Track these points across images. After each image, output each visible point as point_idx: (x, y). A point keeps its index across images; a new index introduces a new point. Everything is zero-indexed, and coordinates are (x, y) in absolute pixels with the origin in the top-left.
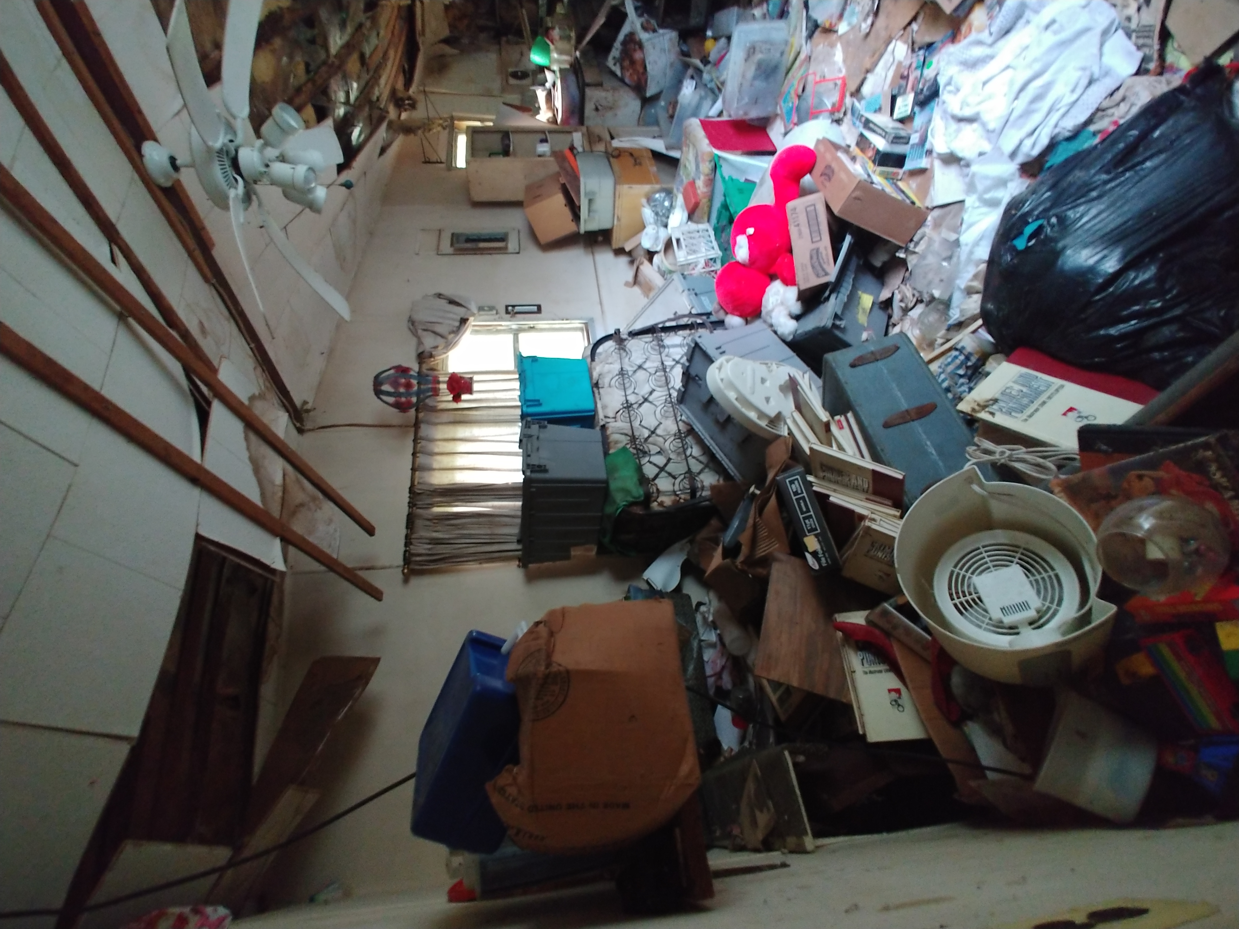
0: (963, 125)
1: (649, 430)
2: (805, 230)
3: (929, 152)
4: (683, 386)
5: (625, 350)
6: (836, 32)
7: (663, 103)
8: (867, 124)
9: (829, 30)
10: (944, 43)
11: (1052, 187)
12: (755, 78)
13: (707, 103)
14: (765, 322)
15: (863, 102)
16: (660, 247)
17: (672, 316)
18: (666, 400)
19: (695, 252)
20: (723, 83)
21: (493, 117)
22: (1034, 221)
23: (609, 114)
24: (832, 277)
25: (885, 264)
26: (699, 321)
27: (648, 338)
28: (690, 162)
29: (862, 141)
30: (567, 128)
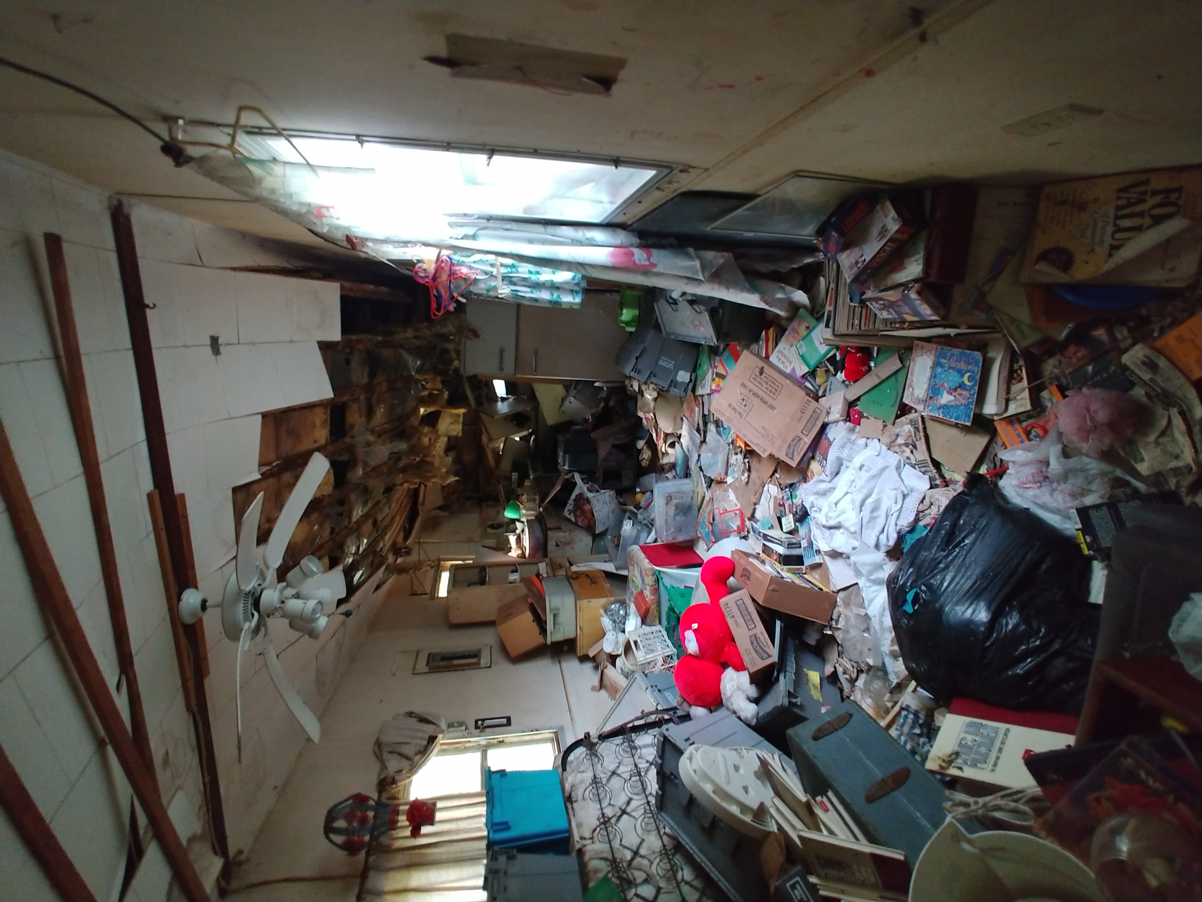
0: (832, 531)
1: (632, 850)
2: (741, 620)
4: (660, 788)
5: (597, 756)
6: (726, 482)
7: (609, 537)
9: (721, 482)
10: (800, 483)
11: (912, 565)
12: (675, 515)
13: (644, 535)
14: (728, 709)
15: (758, 523)
16: (620, 650)
17: (640, 715)
18: (645, 809)
19: (652, 651)
20: (654, 520)
21: (474, 556)
22: (909, 590)
23: (568, 548)
24: (775, 658)
25: (817, 641)
26: (666, 717)
27: (619, 740)
28: (636, 578)
29: (765, 549)
30: (534, 560)
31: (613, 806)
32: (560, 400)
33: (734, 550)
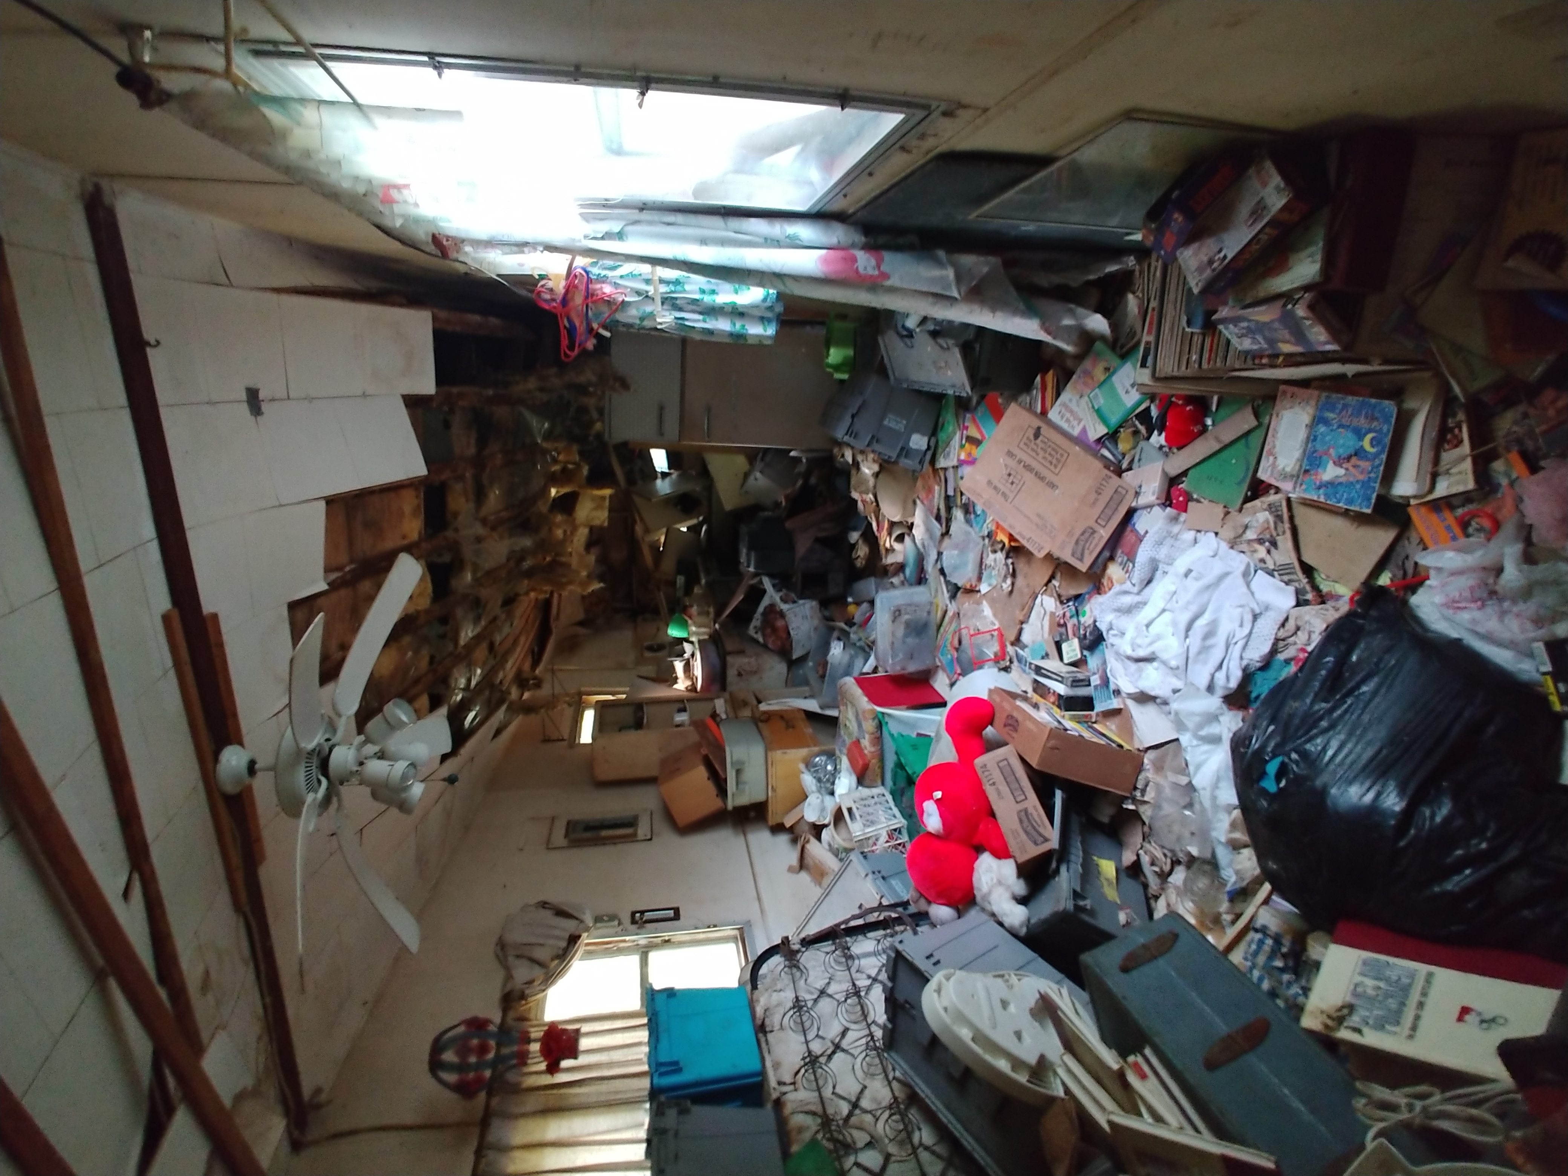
0: (1141, 664)
1: (849, 1101)
2: (1004, 788)
3: (1117, 692)
4: (889, 1018)
5: (798, 968)
6: (979, 591)
7: (811, 664)
8: (1038, 670)
9: (971, 591)
10: (1090, 594)
11: (1272, 721)
12: (906, 636)
13: (859, 662)
14: (983, 910)
15: (1026, 650)
16: (828, 819)
17: (857, 912)
18: (867, 1043)
19: (873, 823)
20: (873, 642)
21: (627, 689)
22: (1272, 759)
23: (754, 679)
24: (1054, 843)
25: (1113, 818)
26: (894, 915)
27: (828, 946)
28: (850, 721)
29: (1038, 687)
30: (709, 695)
31: (823, 1038)
32: (741, 476)
33: (992, 687)
